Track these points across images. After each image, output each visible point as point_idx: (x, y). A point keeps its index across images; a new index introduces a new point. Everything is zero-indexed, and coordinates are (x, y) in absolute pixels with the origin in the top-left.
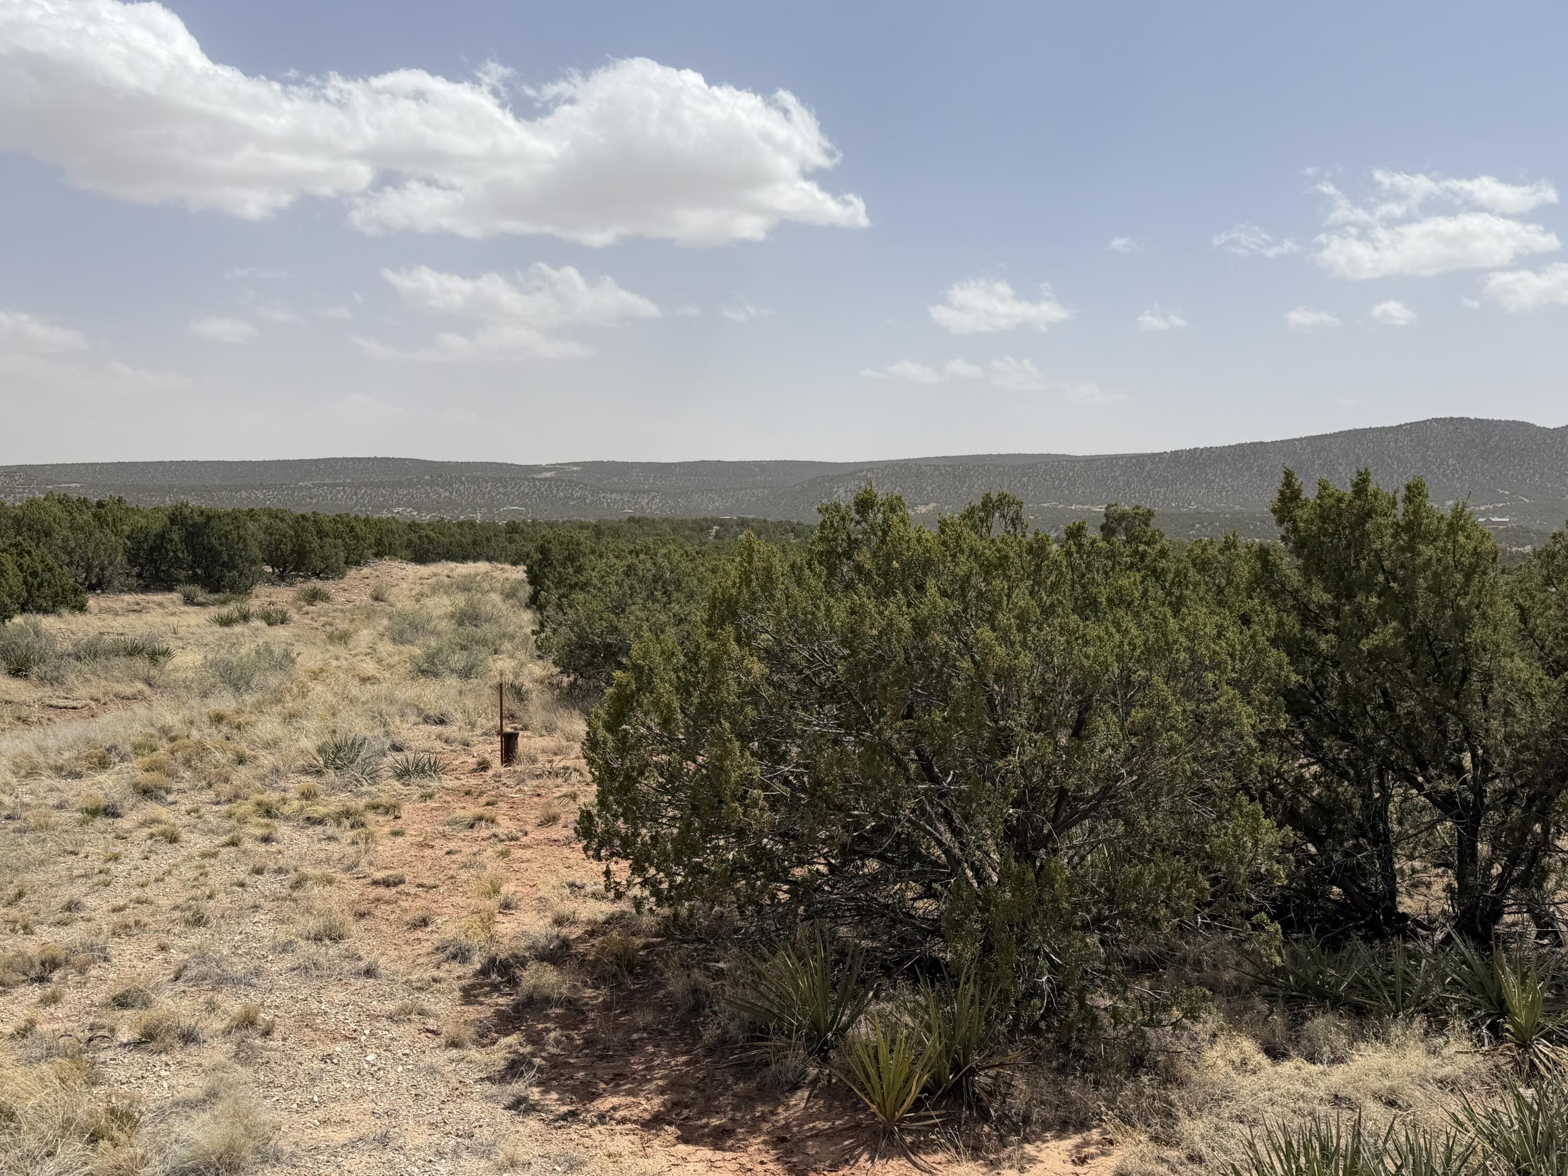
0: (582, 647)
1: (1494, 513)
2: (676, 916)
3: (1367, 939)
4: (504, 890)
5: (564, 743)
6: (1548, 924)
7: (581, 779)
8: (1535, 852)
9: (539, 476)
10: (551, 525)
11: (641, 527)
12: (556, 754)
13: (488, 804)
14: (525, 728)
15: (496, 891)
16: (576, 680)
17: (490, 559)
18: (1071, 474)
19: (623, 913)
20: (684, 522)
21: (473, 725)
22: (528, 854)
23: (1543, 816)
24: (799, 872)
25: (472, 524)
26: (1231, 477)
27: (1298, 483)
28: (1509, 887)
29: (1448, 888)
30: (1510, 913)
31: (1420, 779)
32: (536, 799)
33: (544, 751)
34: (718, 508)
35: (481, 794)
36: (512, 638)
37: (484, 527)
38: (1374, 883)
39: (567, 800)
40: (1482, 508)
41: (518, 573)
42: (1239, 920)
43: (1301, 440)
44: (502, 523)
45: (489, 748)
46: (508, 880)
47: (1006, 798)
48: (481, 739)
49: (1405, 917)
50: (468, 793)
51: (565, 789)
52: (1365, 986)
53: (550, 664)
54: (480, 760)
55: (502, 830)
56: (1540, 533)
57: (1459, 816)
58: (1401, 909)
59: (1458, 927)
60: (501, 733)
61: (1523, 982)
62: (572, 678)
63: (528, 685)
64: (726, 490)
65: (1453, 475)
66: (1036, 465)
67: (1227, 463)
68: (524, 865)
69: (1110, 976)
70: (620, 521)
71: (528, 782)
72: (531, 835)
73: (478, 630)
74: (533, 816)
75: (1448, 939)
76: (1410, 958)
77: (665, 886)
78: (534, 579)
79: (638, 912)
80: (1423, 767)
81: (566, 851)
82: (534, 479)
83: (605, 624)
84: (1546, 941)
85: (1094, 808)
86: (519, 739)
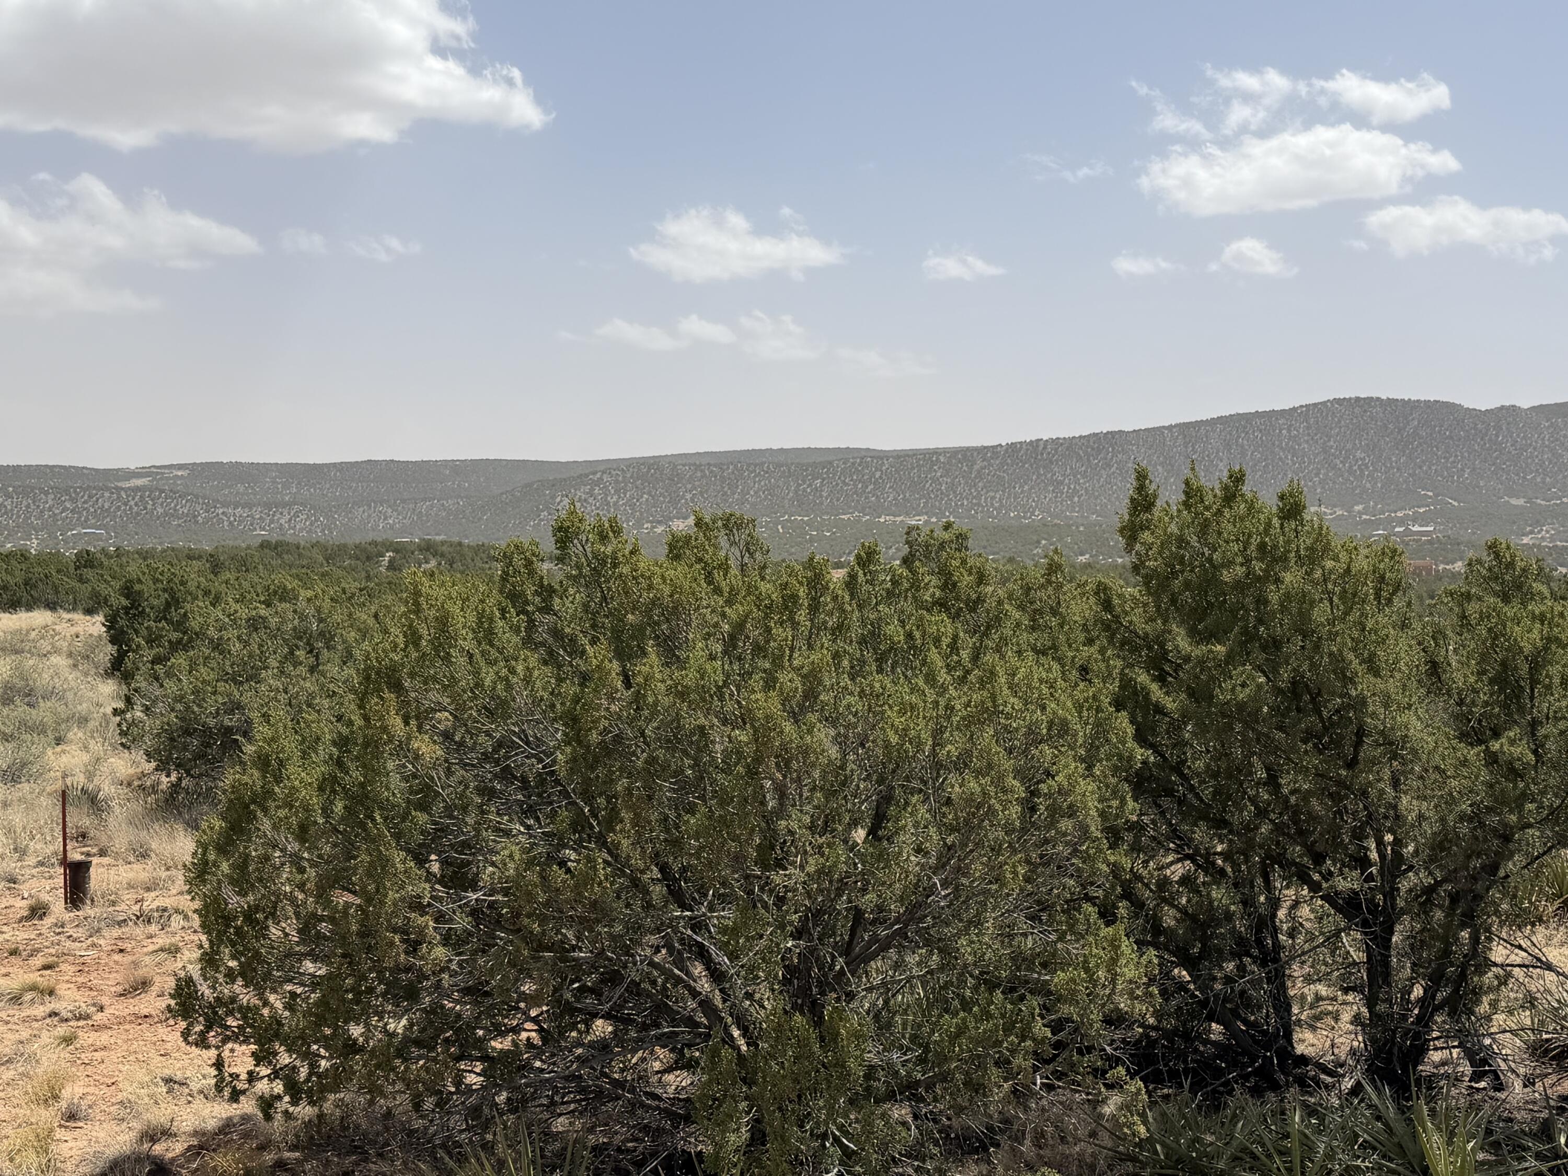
0: (187, 732)
1: (1415, 521)
2: (321, 1116)
3: (1257, 1092)
4: (66, 1093)
5: (164, 874)
6: (1484, 1062)
7: (186, 924)
8: (1464, 967)
9: (127, 485)
10: (144, 555)
11: (279, 555)
12: (148, 889)
13: (47, 967)
14: (102, 853)
15: (56, 1097)
16: (180, 779)
17: (52, 606)
18: (878, 474)
19: (245, 1118)
20: (343, 548)
21: (21, 852)
22: (104, 1038)
23: (1468, 919)
24: (499, 1045)
25: (23, 556)
26: (1084, 475)
27: (1153, 487)
28: (1432, 1015)
29: (1356, 1019)
30: (1436, 1049)
31: (1316, 877)
32: (117, 957)
33: (130, 886)
34: (392, 527)
35: (34, 953)
36: (83, 721)
37: (41, 560)
38: (1266, 1017)
39: (163, 955)
40: (1399, 514)
41: (95, 625)
42: (1089, 1079)
43: (1170, 428)
44: (70, 553)
45: (48, 885)
46: (73, 1079)
47: (782, 927)
48: (34, 871)
49: (1303, 1060)
50: (14, 952)
51: (162, 940)
52: (1255, 1157)
53: (140, 756)
54: (32, 902)
55: (65, 1004)
56: (1471, 545)
57: (1365, 924)
58: (1300, 1049)
59: (1371, 1072)
60: (64, 862)
61: (1450, 1142)
62: (174, 777)
63: (107, 789)
64: (404, 501)
65: (1362, 471)
66: (831, 463)
67: (1080, 459)
68: (98, 1055)
69: (924, 1161)
70: (248, 547)
71: (105, 932)
72: (108, 1011)
73: (34, 712)
74: (112, 982)
75: (1357, 1090)
76: (1310, 1115)
77: (304, 1072)
78: (117, 636)
79: (268, 1117)
80: (1319, 859)
81: (162, 1031)
82: (119, 489)
83: (220, 700)
84: (1482, 1084)
85: (902, 933)
86: (92, 870)
